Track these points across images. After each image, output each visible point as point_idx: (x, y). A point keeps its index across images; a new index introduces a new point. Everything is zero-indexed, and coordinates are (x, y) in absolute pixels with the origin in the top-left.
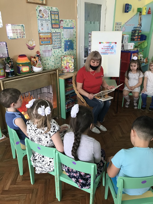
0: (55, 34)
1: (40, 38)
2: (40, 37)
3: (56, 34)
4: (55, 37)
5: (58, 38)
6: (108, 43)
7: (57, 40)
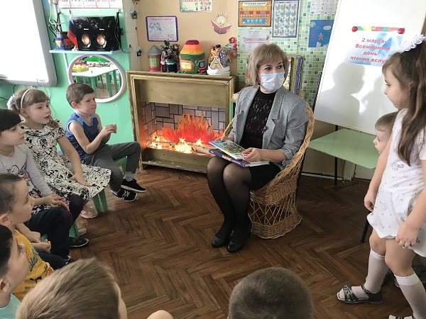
0: (281, 4)
1: (241, 12)
2: (242, 9)
3: (283, 4)
4: (280, 10)
5: (289, 14)
6: (378, 29)
7: (288, 18)
